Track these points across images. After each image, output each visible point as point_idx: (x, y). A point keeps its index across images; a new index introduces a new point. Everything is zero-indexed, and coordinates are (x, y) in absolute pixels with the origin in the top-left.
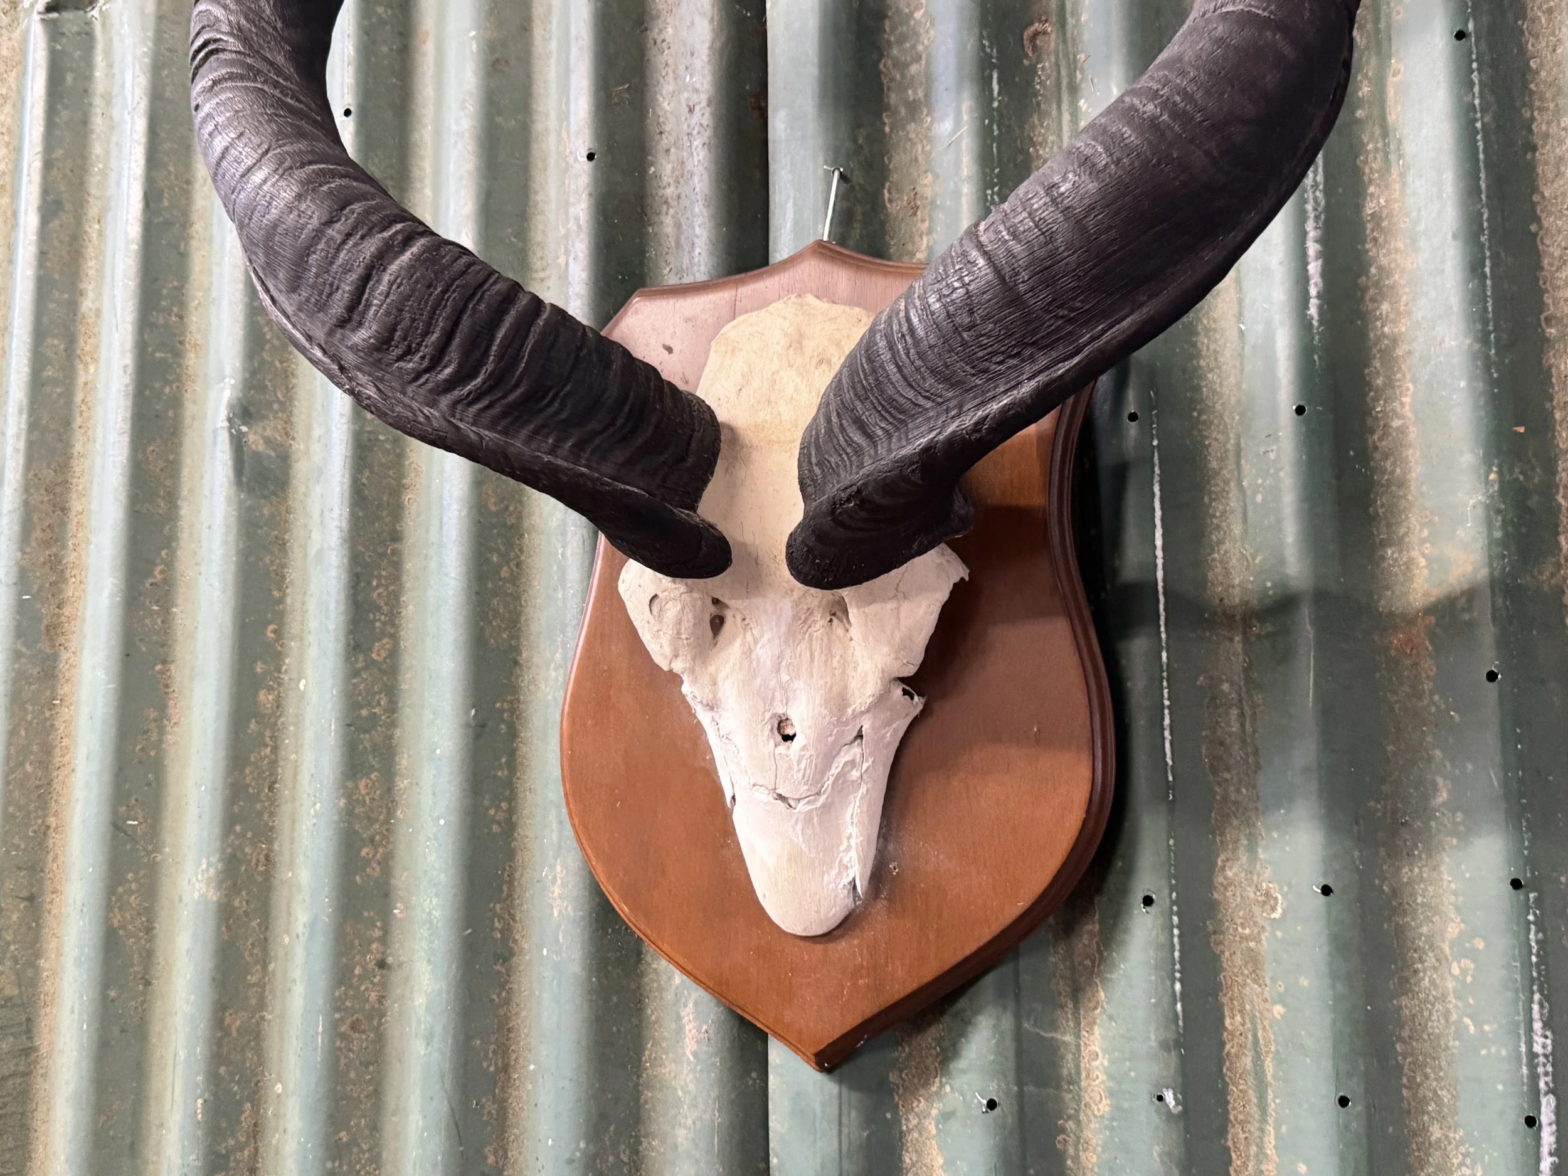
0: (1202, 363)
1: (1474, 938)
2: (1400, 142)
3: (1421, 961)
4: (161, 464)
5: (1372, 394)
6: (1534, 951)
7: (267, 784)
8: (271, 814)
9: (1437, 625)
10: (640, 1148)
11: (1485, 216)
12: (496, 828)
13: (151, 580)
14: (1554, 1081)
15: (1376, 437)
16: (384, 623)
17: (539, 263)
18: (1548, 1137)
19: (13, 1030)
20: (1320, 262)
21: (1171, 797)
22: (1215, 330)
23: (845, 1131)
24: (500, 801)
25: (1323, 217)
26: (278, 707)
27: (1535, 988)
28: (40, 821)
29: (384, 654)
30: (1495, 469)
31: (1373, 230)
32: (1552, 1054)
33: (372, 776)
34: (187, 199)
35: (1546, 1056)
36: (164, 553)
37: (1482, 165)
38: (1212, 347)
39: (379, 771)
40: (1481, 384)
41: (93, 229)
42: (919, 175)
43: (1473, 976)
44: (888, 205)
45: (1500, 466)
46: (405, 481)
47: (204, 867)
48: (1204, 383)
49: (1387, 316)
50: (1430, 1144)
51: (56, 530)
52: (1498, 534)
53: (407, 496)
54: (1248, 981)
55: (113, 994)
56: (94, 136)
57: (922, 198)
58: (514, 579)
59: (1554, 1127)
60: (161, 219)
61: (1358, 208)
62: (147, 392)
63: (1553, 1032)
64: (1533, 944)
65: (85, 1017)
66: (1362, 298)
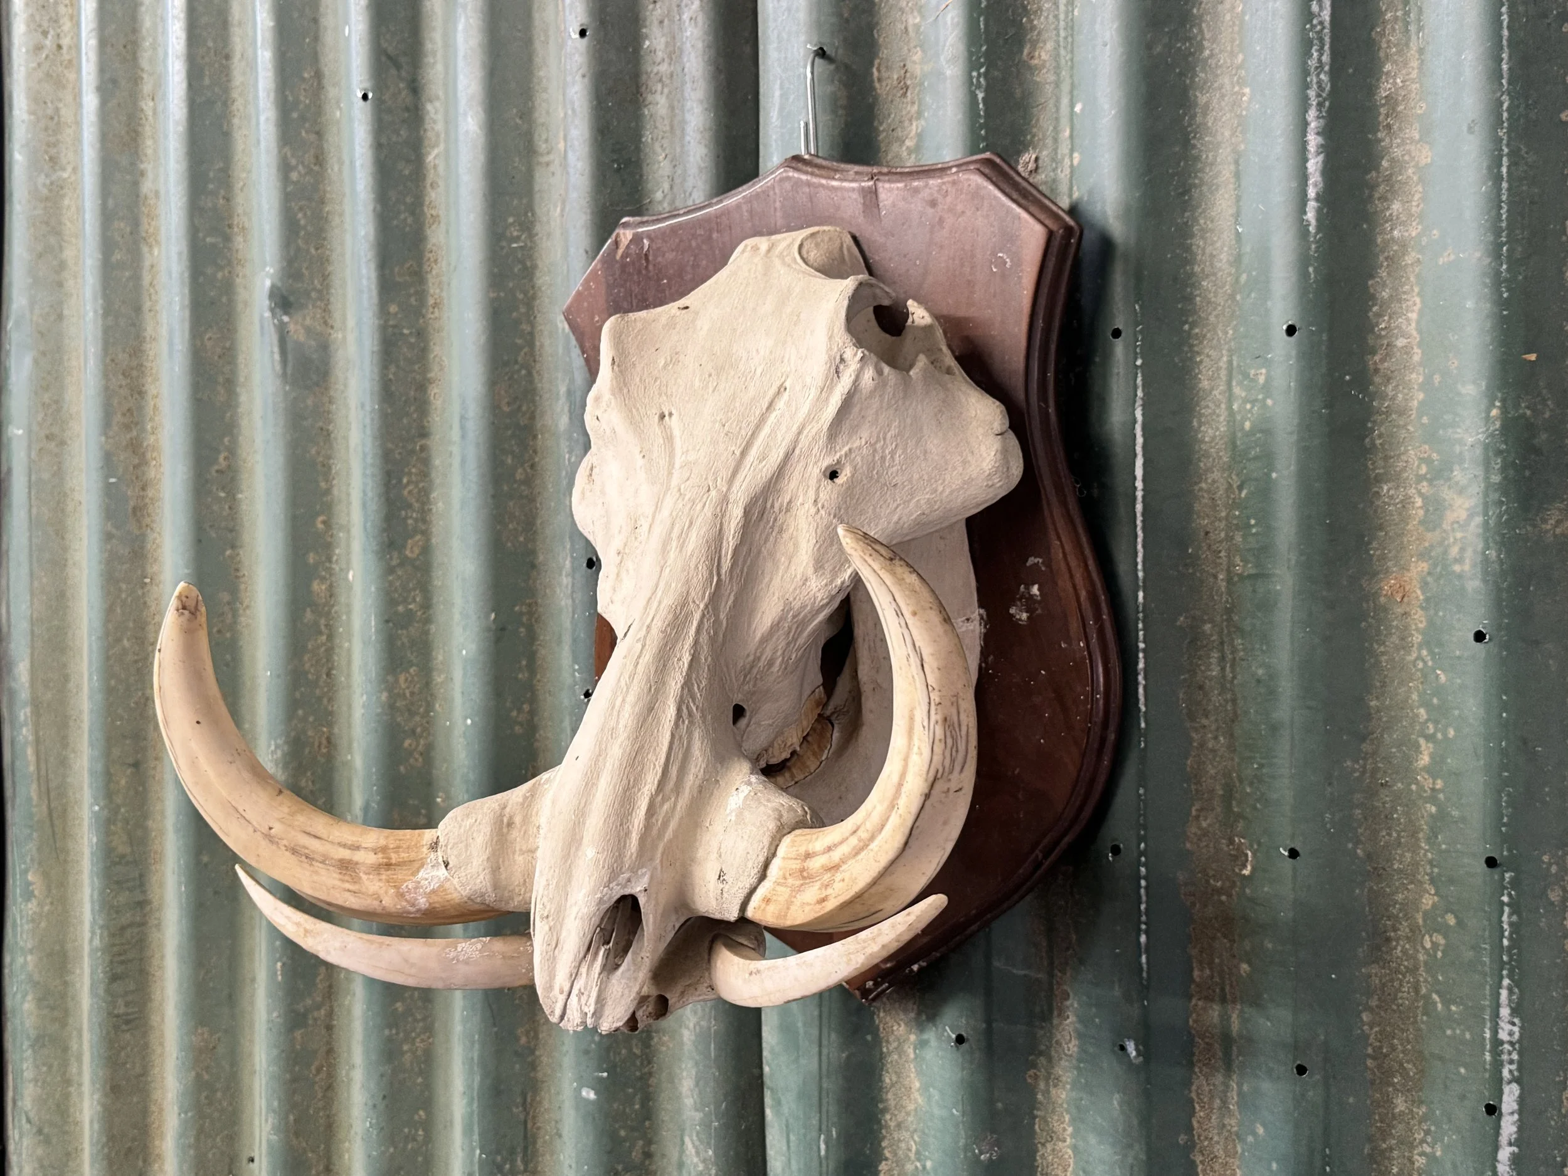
0: (1197, 269)
1: (1446, 912)
2: (1420, 11)
3: (1395, 930)
4: (218, 350)
5: (1375, 309)
6: (1506, 934)
7: (324, 670)
8: (330, 700)
9: (1429, 573)
10: (652, 1043)
11: (1505, 106)
12: (518, 729)
13: (216, 467)
14: (1519, 1069)
15: (1377, 358)
16: (416, 520)
17: (544, 146)
18: (1509, 1127)
19: (130, 884)
20: (1321, 158)
21: (1143, 745)
22: (1212, 231)
23: (825, 1051)
24: (523, 703)
25: (1327, 104)
26: (331, 596)
27: (1505, 972)
28: (140, 694)
29: (417, 551)
30: (1498, 404)
31: (1387, 116)
32: (1520, 1041)
33: (412, 670)
34: (227, 75)
35: (1511, 1043)
36: (226, 440)
37: (1505, 42)
38: (1208, 251)
39: (417, 666)
40: (1488, 305)
41: (147, 106)
42: (909, 50)
43: (1443, 952)
44: (877, 85)
45: (1503, 401)
46: (430, 375)
47: (273, 748)
48: (1198, 292)
49: (1398, 218)
50: (1394, 1117)
51: (135, 413)
52: (1496, 478)
53: (433, 390)
54: (1219, 935)
55: (205, 859)
56: (143, 9)
57: (913, 77)
58: (528, 481)
59: (1516, 1117)
60: (203, 98)
61: (1371, 90)
62: (201, 279)
63: (1522, 1020)
64: (1506, 926)
65: (183, 879)
66: (1371, 196)
